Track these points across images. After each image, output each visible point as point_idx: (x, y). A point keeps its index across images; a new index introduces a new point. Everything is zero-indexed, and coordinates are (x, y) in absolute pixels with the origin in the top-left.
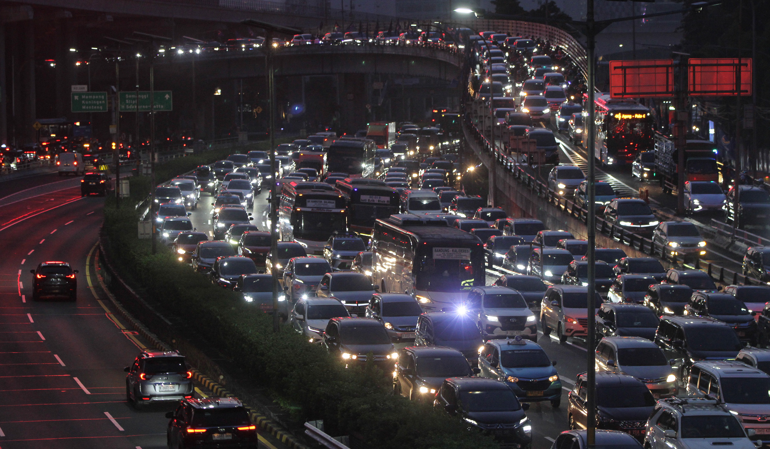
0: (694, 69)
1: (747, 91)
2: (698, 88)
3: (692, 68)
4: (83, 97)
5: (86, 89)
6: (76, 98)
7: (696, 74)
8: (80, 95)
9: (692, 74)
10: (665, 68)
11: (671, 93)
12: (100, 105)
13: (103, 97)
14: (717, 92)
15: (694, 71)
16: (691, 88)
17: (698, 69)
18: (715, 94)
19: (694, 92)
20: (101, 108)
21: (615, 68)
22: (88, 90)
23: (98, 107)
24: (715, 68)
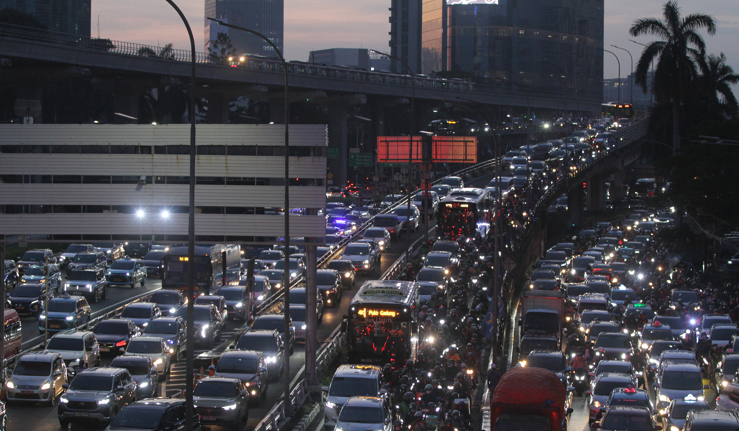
0: (436, 143)
1: (473, 160)
2: (438, 157)
3: (434, 143)
4: (357, 156)
5: (359, 151)
6: (352, 156)
7: (437, 147)
8: (355, 155)
9: (434, 147)
10: (416, 142)
11: (420, 160)
12: (367, 162)
13: (370, 157)
14: (452, 160)
15: (436, 146)
16: (434, 157)
17: (438, 143)
18: (451, 161)
19: (436, 159)
20: (368, 164)
21: (381, 141)
22: (360, 152)
23: (366, 163)
24: (451, 144)
